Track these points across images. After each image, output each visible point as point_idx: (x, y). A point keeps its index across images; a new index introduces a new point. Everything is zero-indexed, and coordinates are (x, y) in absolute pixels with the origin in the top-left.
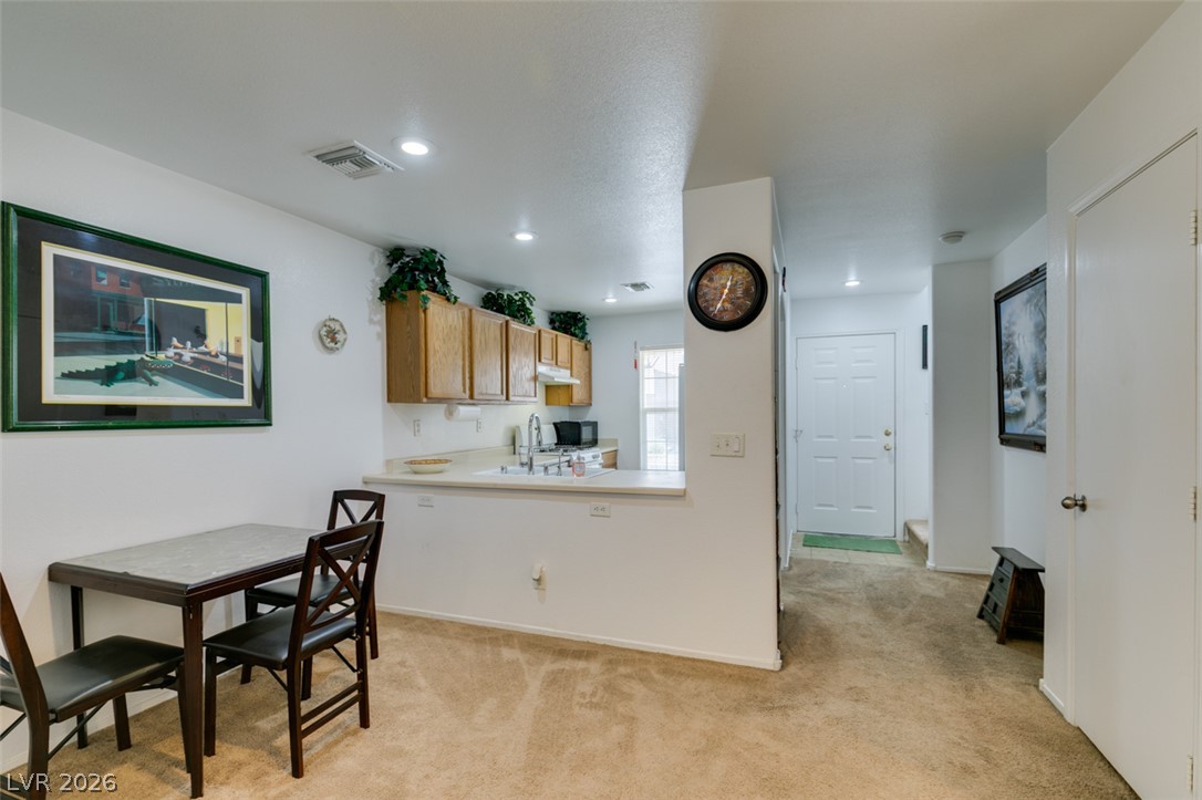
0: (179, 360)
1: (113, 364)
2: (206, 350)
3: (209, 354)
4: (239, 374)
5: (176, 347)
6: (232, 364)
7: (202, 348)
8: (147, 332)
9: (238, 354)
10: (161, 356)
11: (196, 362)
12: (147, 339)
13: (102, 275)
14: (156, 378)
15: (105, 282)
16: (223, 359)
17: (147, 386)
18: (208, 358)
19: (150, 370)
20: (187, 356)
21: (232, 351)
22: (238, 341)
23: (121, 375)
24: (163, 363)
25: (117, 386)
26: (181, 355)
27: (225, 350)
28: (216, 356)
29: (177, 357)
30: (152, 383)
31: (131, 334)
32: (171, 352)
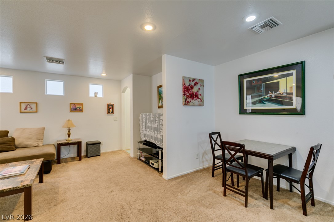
0: (271, 97)
1: (256, 100)
2: (279, 93)
3: (280, 94)
4: (291, 99)
5: (270, 94)
6: (288, 96)
7: (278, 93)
8: (263, 92)
9: (291, 92)
10: (266, 97)
11: (276, 97)
12: (263, 93)
13: (254, 81)
14: (265, 102)
15: (254, 83)
16: (285, 94)
17: (263, 104)
18: (280, 95)
19: (264, 100)
20: (273, 95)
21: (288, 91)
22: (291, 88)
23: (258, 102)
24: (267, 98)
25: (257, 105)
26: (271, 96)
27: (286, 92)
28: (283, 94)
29: (270, 96)
30: (264, 104)
31: (259, 93)
32: (269, 95)
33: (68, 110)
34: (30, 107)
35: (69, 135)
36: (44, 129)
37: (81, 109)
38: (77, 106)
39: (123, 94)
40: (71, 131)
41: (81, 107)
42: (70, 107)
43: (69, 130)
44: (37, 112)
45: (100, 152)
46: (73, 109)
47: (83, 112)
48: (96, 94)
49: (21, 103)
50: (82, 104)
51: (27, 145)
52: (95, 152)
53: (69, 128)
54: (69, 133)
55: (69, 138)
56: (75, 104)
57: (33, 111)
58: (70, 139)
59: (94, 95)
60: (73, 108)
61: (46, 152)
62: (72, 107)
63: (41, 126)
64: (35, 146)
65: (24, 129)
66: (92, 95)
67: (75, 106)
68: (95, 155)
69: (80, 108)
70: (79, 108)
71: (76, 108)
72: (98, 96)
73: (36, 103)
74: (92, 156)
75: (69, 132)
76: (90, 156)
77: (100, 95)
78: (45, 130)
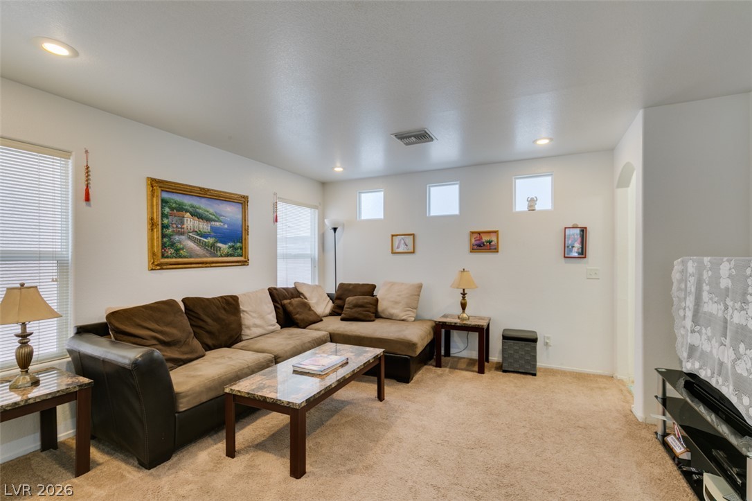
33: (467, 247)
34: (405, 243)
35: (464, 306)
36: (420, 287)
37: (494, 245)
38: (485, 238)
39: (620, 191)
40: (467, 297)
41: (494, 238)
42: (471, 240)
43: (464, 294)
44: (413, 252)
45: (535, 366)
46: (476, 245)
47: (498, 252)
48: (532, 202)
49: (393, 236)
50: (496, 232)
51: (392, 315)
52: (520, 362)
53: (464, 290)
54: (463, 301)
55: (464, 312)
56: (479, 233)
57: (408, 251)
58: (465, 315)
59: (527, 207)
60: (476, 243)
61: (402, 337)
62: (473, 241)
63: (416, 281)
64: (403, 320)
65: (393, 284)
66: (521, 206)
67: (482, 238)
68: (520, 371)
69: (492, 241)
70: (490, 242)
71: (483, 244)
72: (538, 207)
73: (413, 235)
74: (513, 370)
75: (464, 298)
76: (506, 369)
77: (544, 204)
78: (422, 291)
